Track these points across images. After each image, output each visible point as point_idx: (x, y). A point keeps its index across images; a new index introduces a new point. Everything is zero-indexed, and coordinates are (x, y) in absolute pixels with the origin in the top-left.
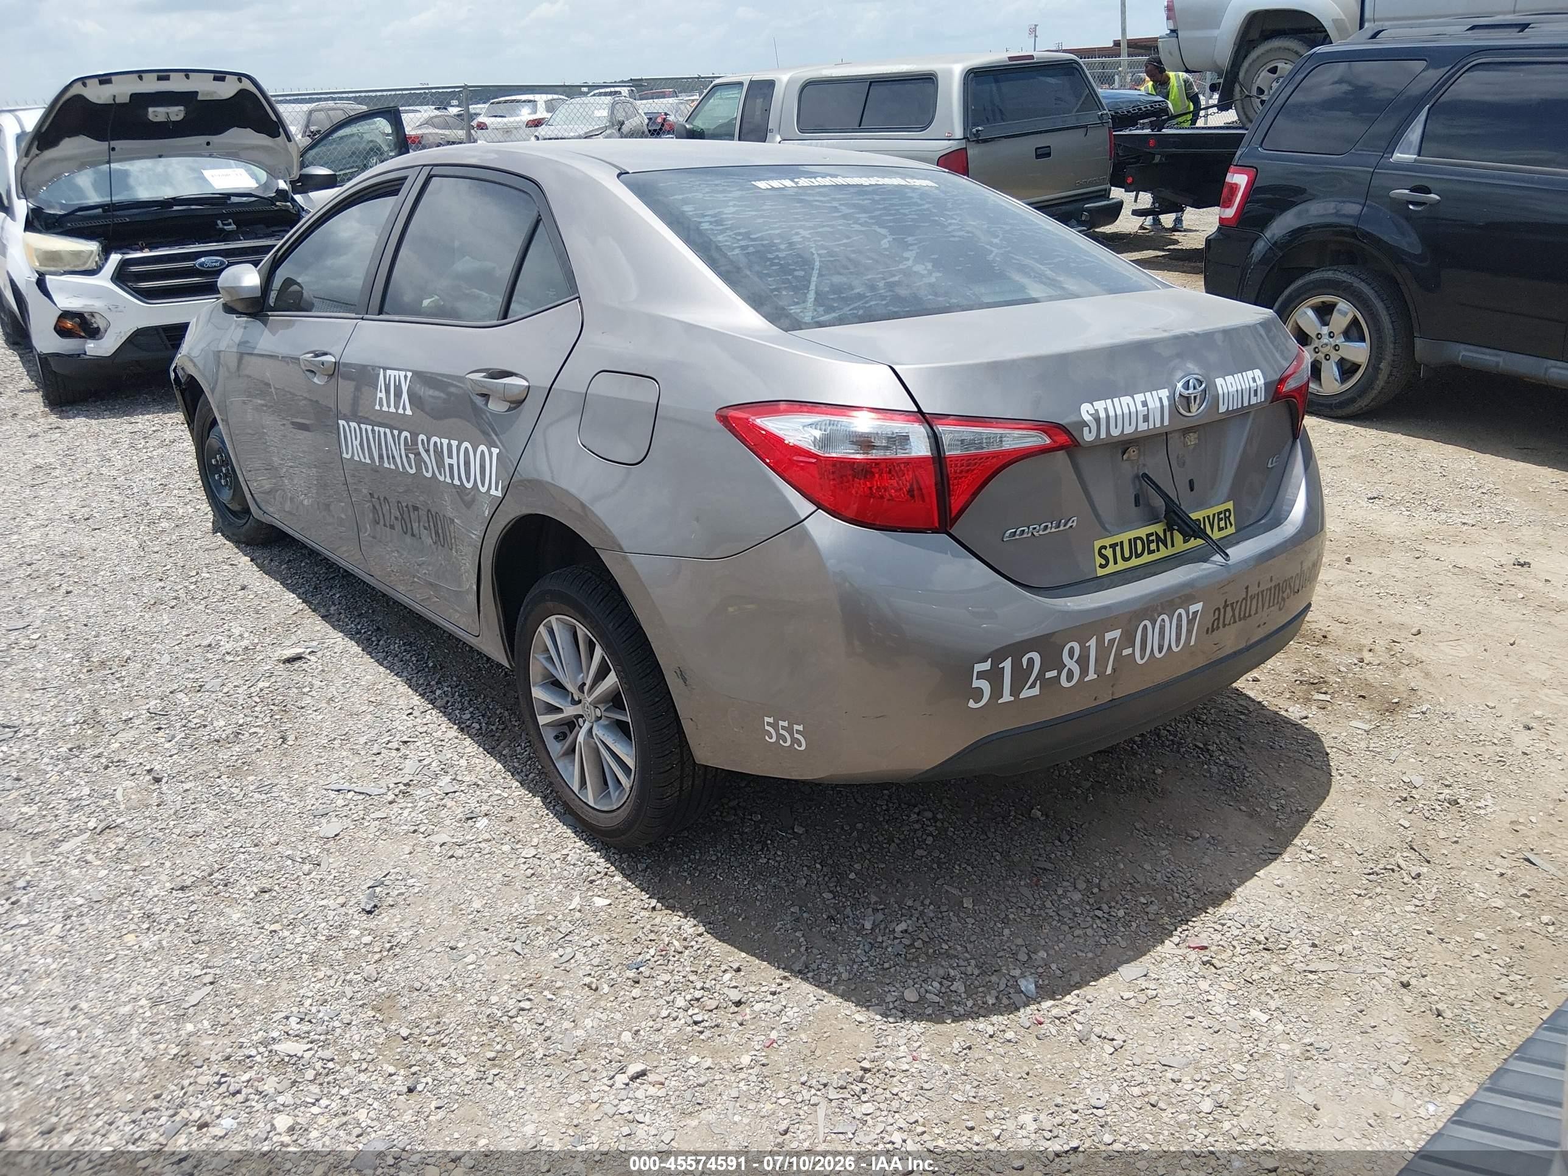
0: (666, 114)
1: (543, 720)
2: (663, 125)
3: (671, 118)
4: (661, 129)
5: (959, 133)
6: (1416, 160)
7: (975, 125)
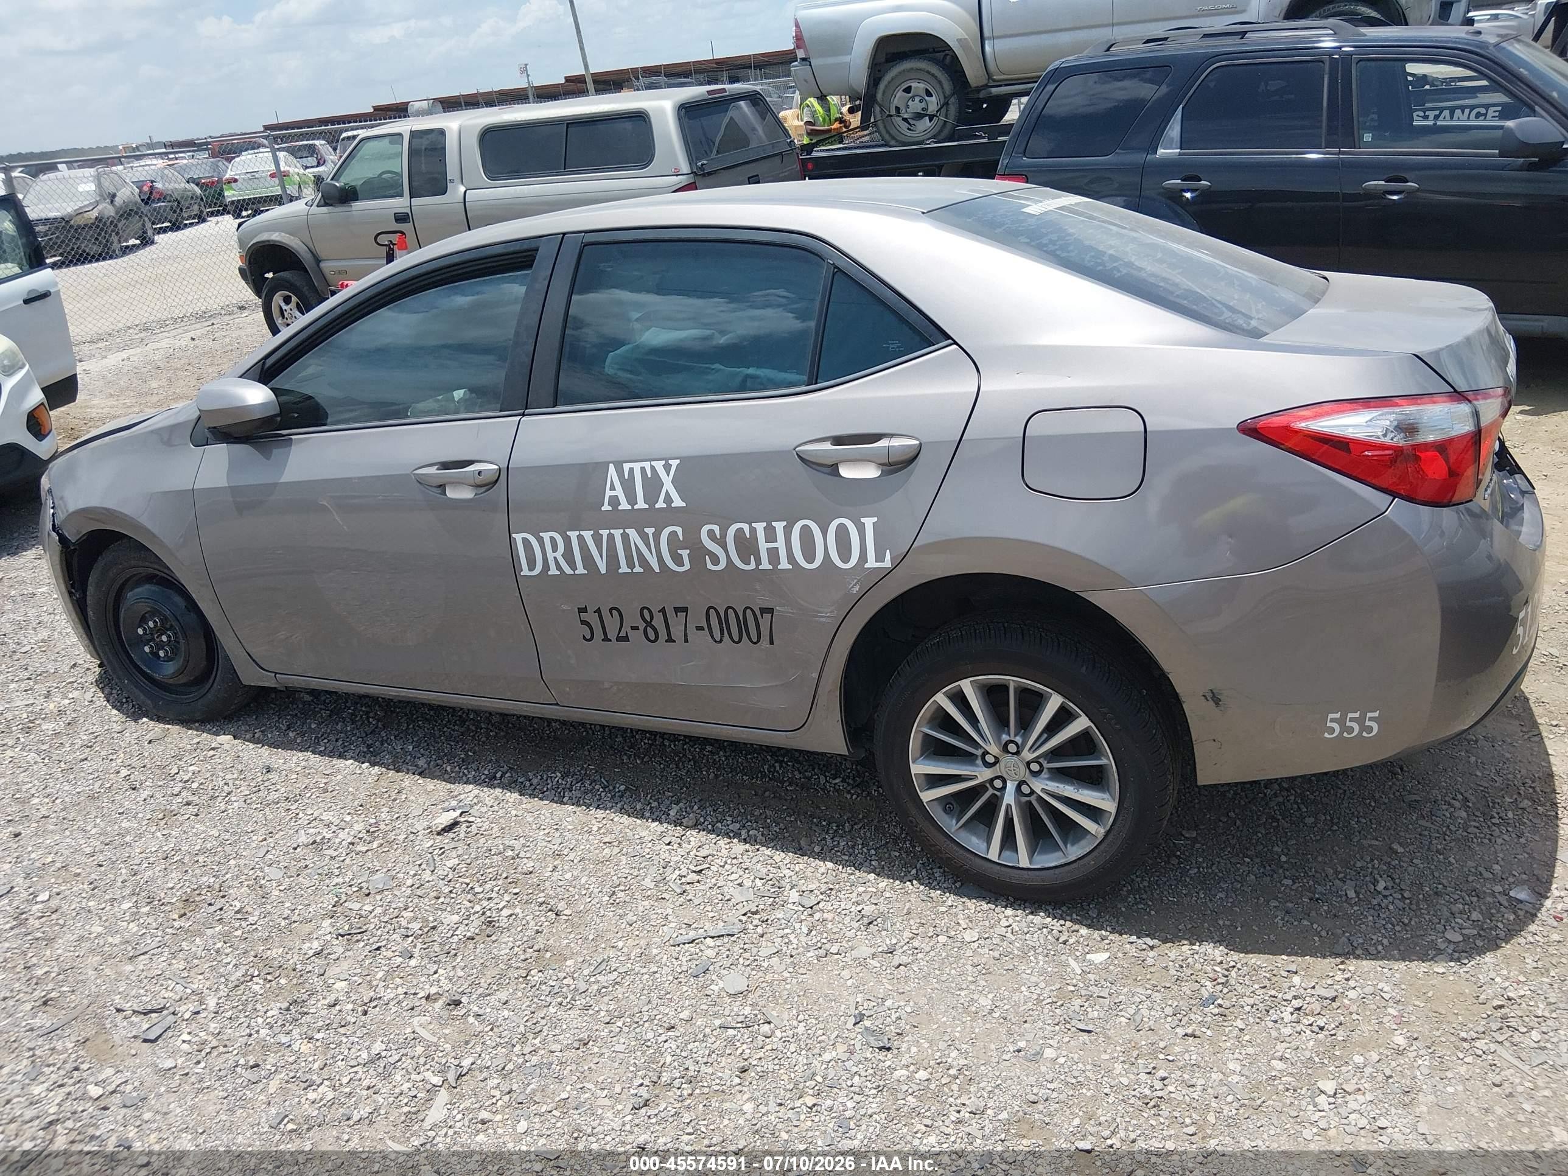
0: (152, 182)
1: (927, 796)
2: (151, 193)
3: (159, 185)
4: (149, 198)
5: (685, 168)
6: (1180, 154)
7: (699, 159)
